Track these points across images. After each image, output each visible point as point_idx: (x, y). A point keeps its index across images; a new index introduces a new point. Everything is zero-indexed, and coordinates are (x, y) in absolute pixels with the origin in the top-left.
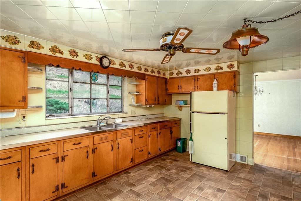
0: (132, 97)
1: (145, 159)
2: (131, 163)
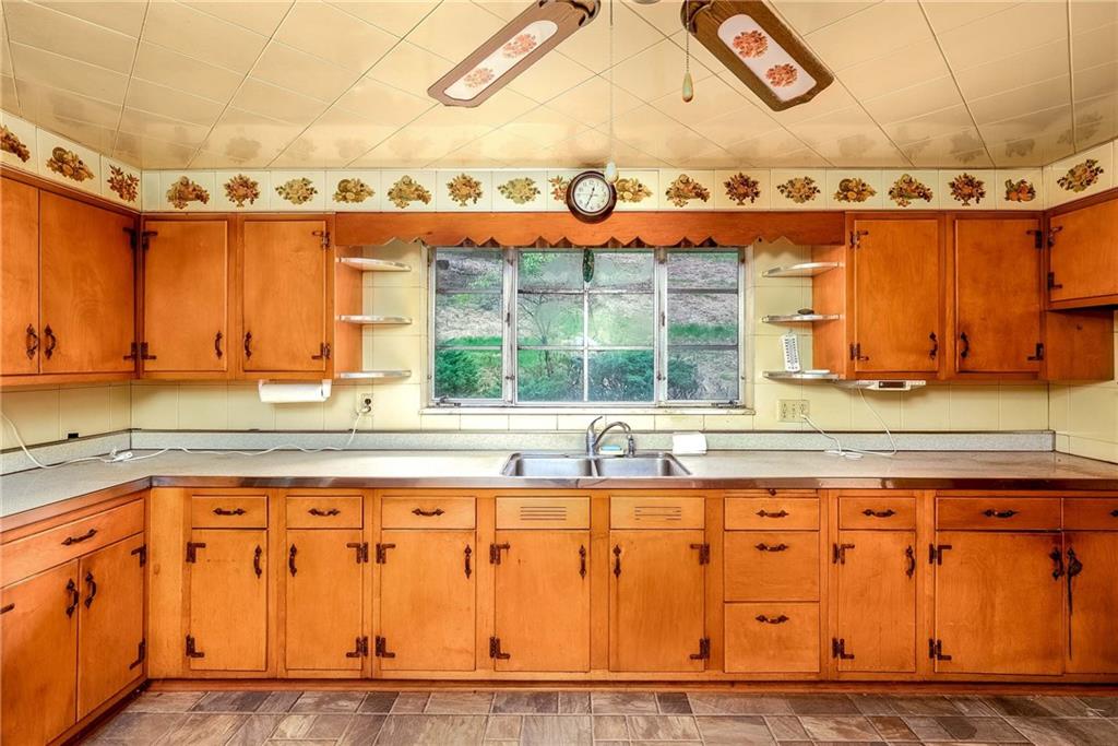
0: (783, 338)
1: (810, 673)
2: (700, 664)
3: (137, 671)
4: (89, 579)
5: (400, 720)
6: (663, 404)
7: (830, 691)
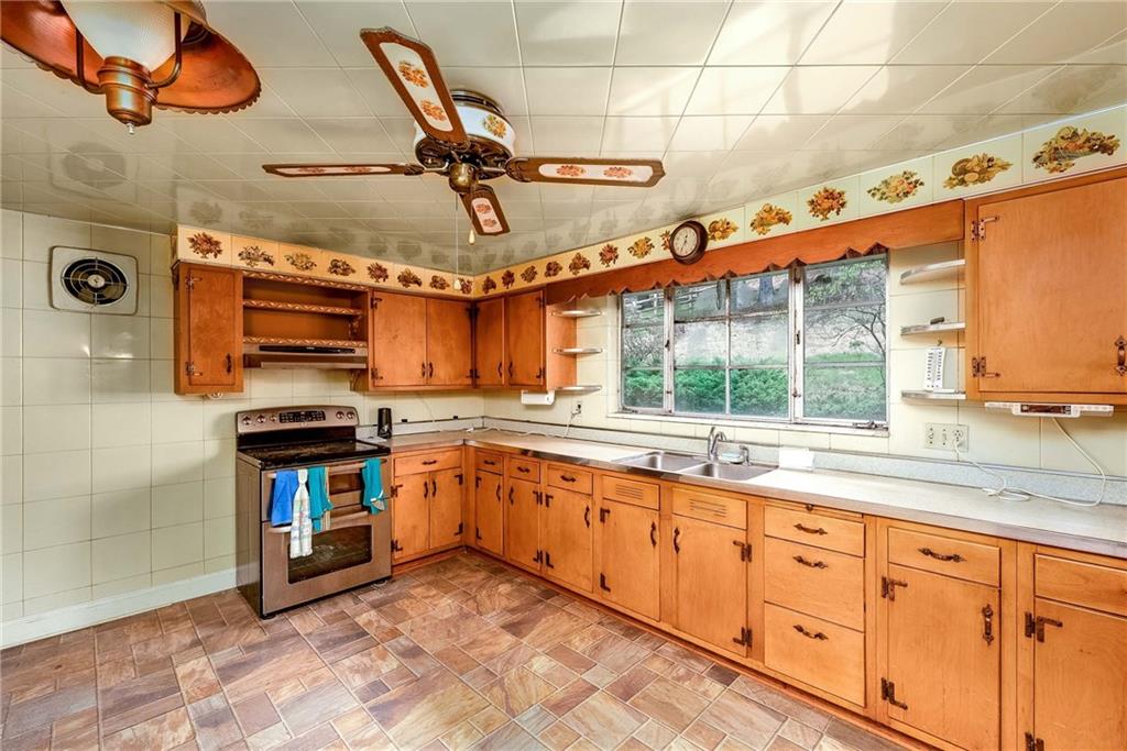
0: (927, 352)
2: (743, 649)
3: (458, 538)
4: (434, 483)
5: (549, 606)
6: (799, 421)
7: (894, 740)
